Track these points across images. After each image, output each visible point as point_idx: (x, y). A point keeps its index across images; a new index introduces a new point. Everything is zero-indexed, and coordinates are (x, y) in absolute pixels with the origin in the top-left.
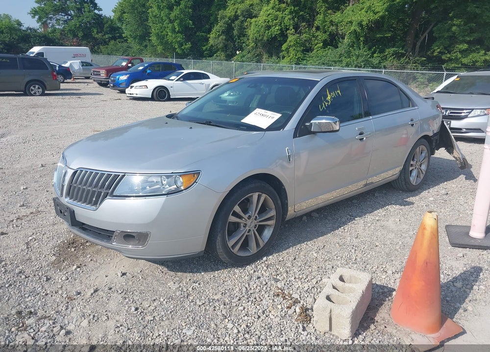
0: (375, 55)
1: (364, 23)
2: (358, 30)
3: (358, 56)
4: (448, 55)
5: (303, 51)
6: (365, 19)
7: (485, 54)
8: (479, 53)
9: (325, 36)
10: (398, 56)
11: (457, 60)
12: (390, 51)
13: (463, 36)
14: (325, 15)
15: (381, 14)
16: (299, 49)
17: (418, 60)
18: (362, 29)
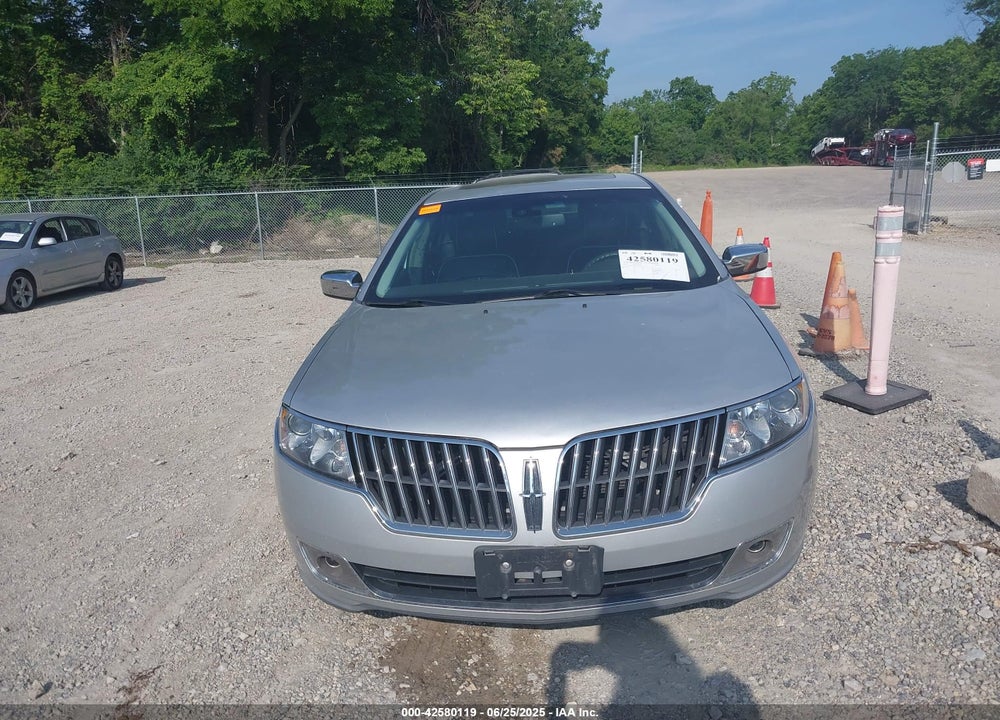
0: (217, 164)
1: (181, 100)
2: (171, 114)
3: (182, 171)
4: (353, 159)
5: (30, 166)
6: (179, 91)
7: (409, 153)
8: (398, 151)
9: (74, 131)
10: (261, 164)
11: (368, 167)
12: (241, 155)
13: (369, 123)
14: (62, 85)
15: (208, 82)
16: (16, 161)
17: (295, 170)
18: (180, 112)
